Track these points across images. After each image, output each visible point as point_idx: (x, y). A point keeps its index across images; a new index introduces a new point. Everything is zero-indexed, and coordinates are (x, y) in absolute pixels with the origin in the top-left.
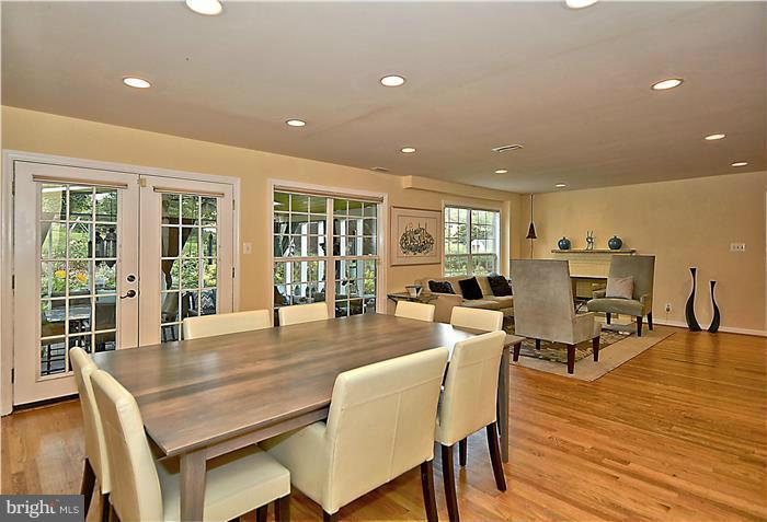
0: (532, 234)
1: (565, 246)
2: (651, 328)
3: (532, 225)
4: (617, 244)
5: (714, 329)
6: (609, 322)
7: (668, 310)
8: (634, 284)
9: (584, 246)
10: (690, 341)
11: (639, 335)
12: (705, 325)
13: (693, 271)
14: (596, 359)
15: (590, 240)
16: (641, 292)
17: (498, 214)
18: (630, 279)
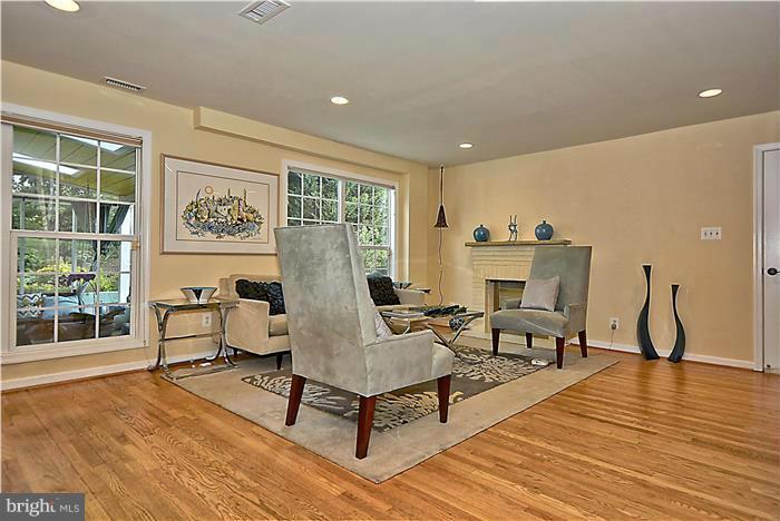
0: (441, 222)
1: (483, 237)
2: (585, 355)
3: (442, 207)
4: (545, 233)
5: (676, 358)
6: (529, 345)
7: (614, 328)
8: (560, 288)
9: (505, 237)
10: (644, 377)
11: (560, 367)
12: (664, 351)
13: (647, 269)
14: (444, 419)
15: (513, 228)
16: (570, 300)
17: (393, 191)
18: (555, 281)
